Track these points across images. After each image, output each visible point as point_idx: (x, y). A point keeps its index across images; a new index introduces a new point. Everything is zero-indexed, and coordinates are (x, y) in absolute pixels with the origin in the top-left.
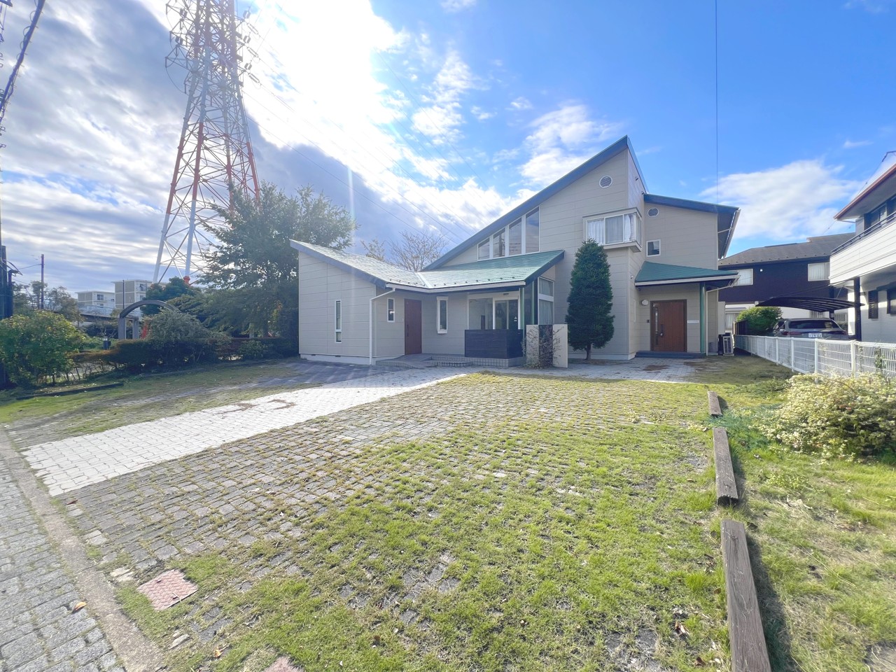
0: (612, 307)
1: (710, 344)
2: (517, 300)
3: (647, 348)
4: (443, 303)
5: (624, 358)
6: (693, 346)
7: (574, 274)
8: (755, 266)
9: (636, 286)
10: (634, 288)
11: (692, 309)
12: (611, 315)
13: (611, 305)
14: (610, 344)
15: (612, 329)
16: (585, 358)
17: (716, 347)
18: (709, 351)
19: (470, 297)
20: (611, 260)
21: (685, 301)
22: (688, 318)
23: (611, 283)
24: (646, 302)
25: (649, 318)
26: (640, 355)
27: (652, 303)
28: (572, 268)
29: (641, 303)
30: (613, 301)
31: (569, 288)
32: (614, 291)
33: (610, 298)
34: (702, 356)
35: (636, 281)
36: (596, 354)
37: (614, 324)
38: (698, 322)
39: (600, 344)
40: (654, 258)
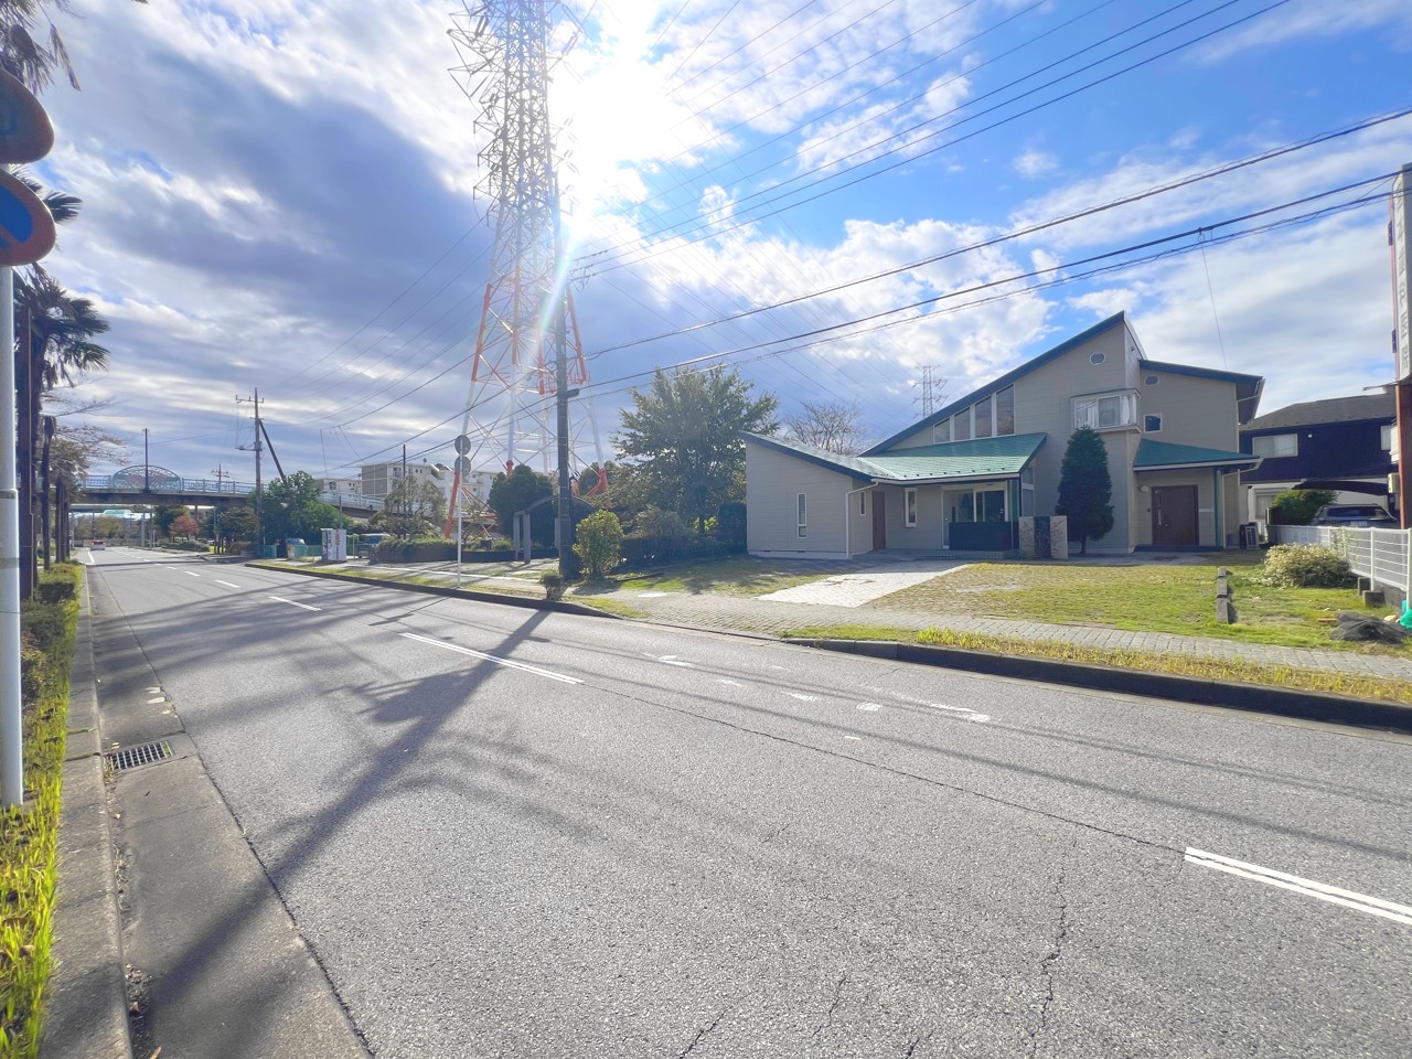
0: (1112, 497)
1: (1229, 537)
2: (1003, 492)
3: (1149, 541)
4: (911, 495)
5: (1122, 551)
6: (1206, 537)
7: (1066, 463)
8: (1300, 431)
9: (1136, 472)
10: (1132, 474)
11: (1205, 495)
12: (1110, 504)
13: (1110, 494)
14: (1108, 536)
15: (1112, 520)
16: (1080, 550)
17: (1236, 540)
18: (1228, 544)
19: (944, 488)
20: (1110, 446)
21: (1195, 488)
22: (1200, 505)
23: (1109, 472)
24: (1146, 489)
25: (1150, 507)
26: (1138, 548)
27: (1153, 489)
28: (1063, 457)
29: (1139, 489)
30: (1113, 490)
31: (1058, 476)
32: (1113, 480)
33: (1108, 486)
34: (1218, 549)
35: (1134, 466)
36: (1092, 546)
37: (1114, 515)
38: (1213, 510)
39: (1098, 535)
40: (1153, 435)
